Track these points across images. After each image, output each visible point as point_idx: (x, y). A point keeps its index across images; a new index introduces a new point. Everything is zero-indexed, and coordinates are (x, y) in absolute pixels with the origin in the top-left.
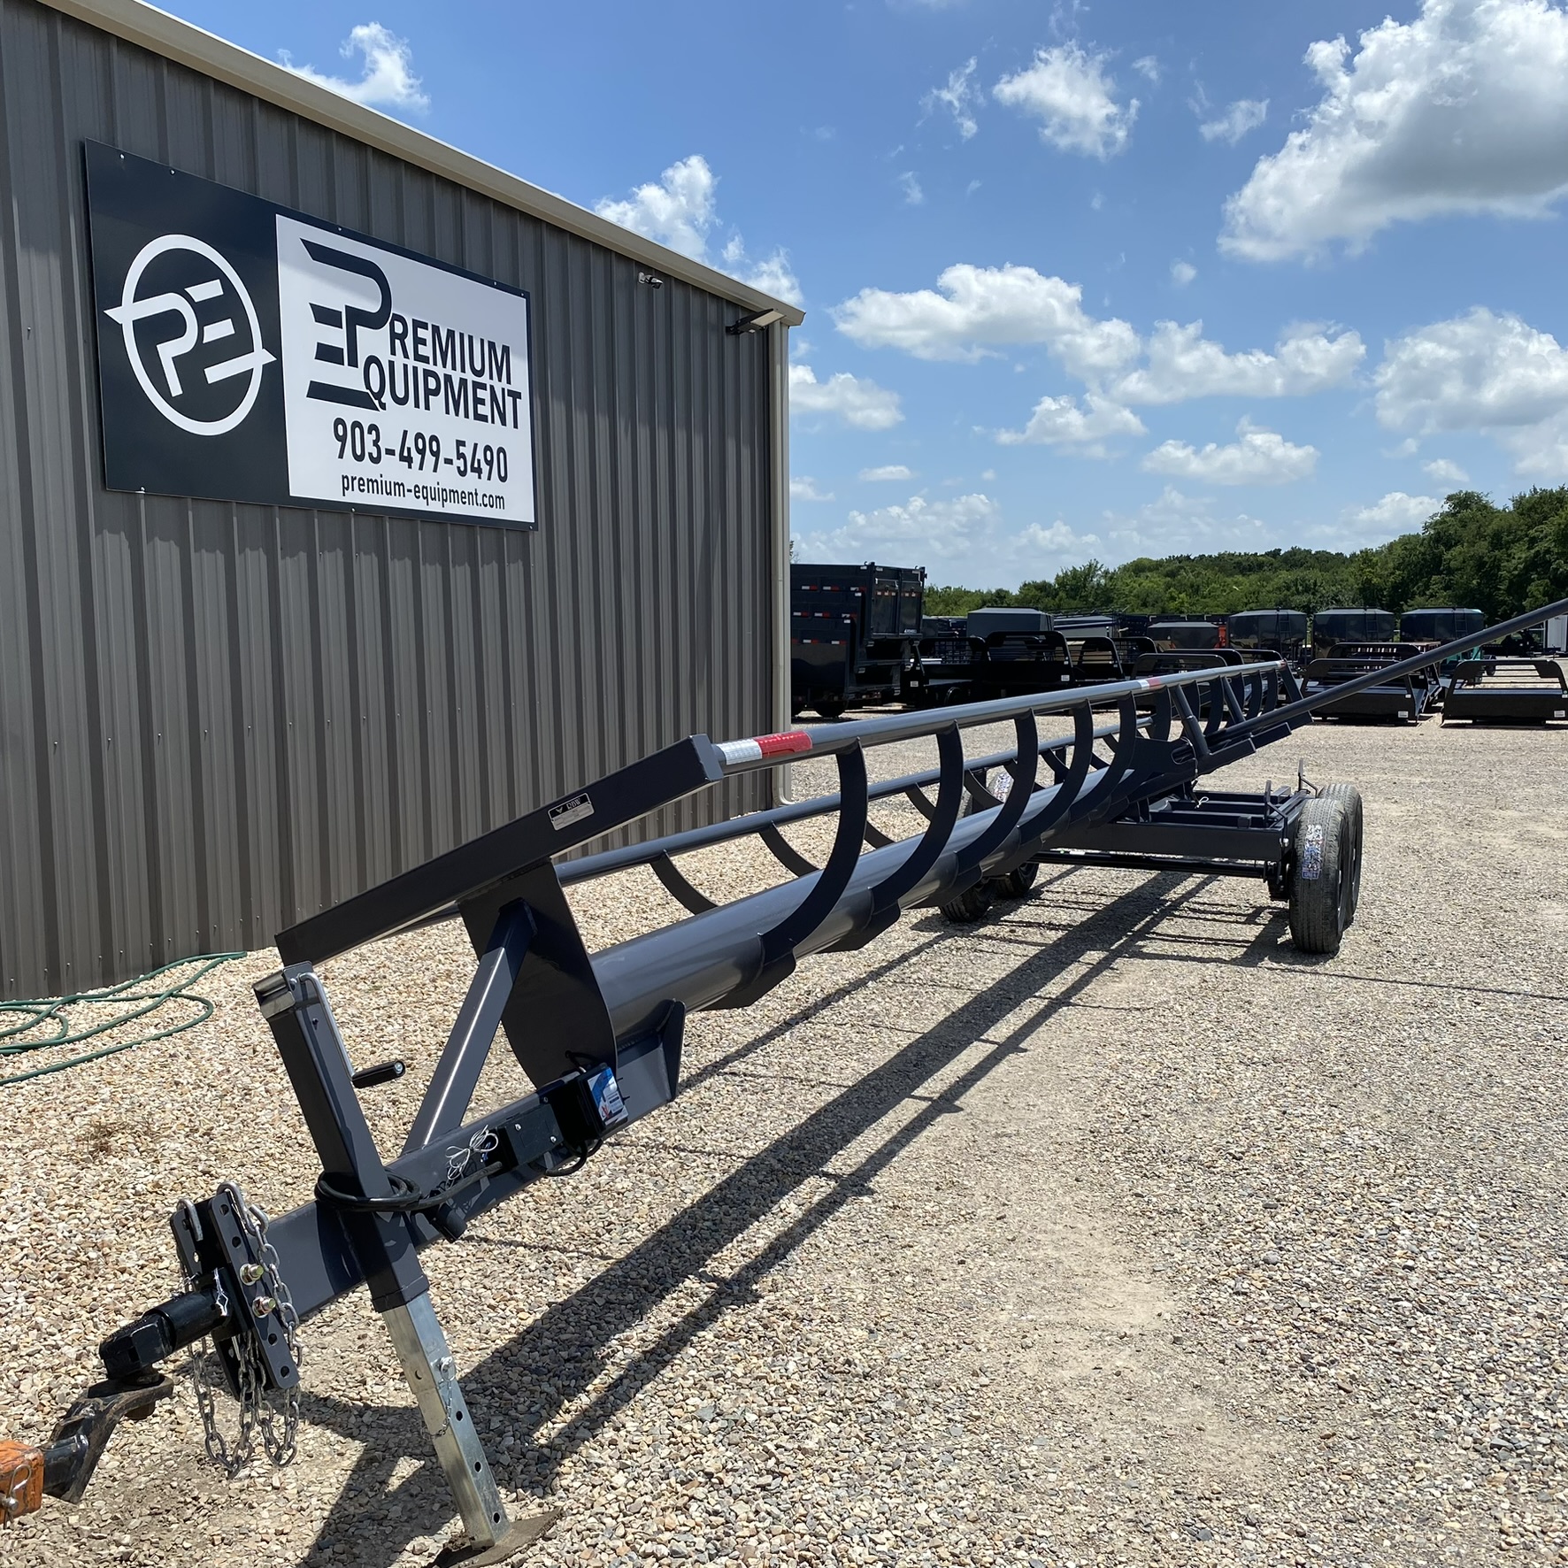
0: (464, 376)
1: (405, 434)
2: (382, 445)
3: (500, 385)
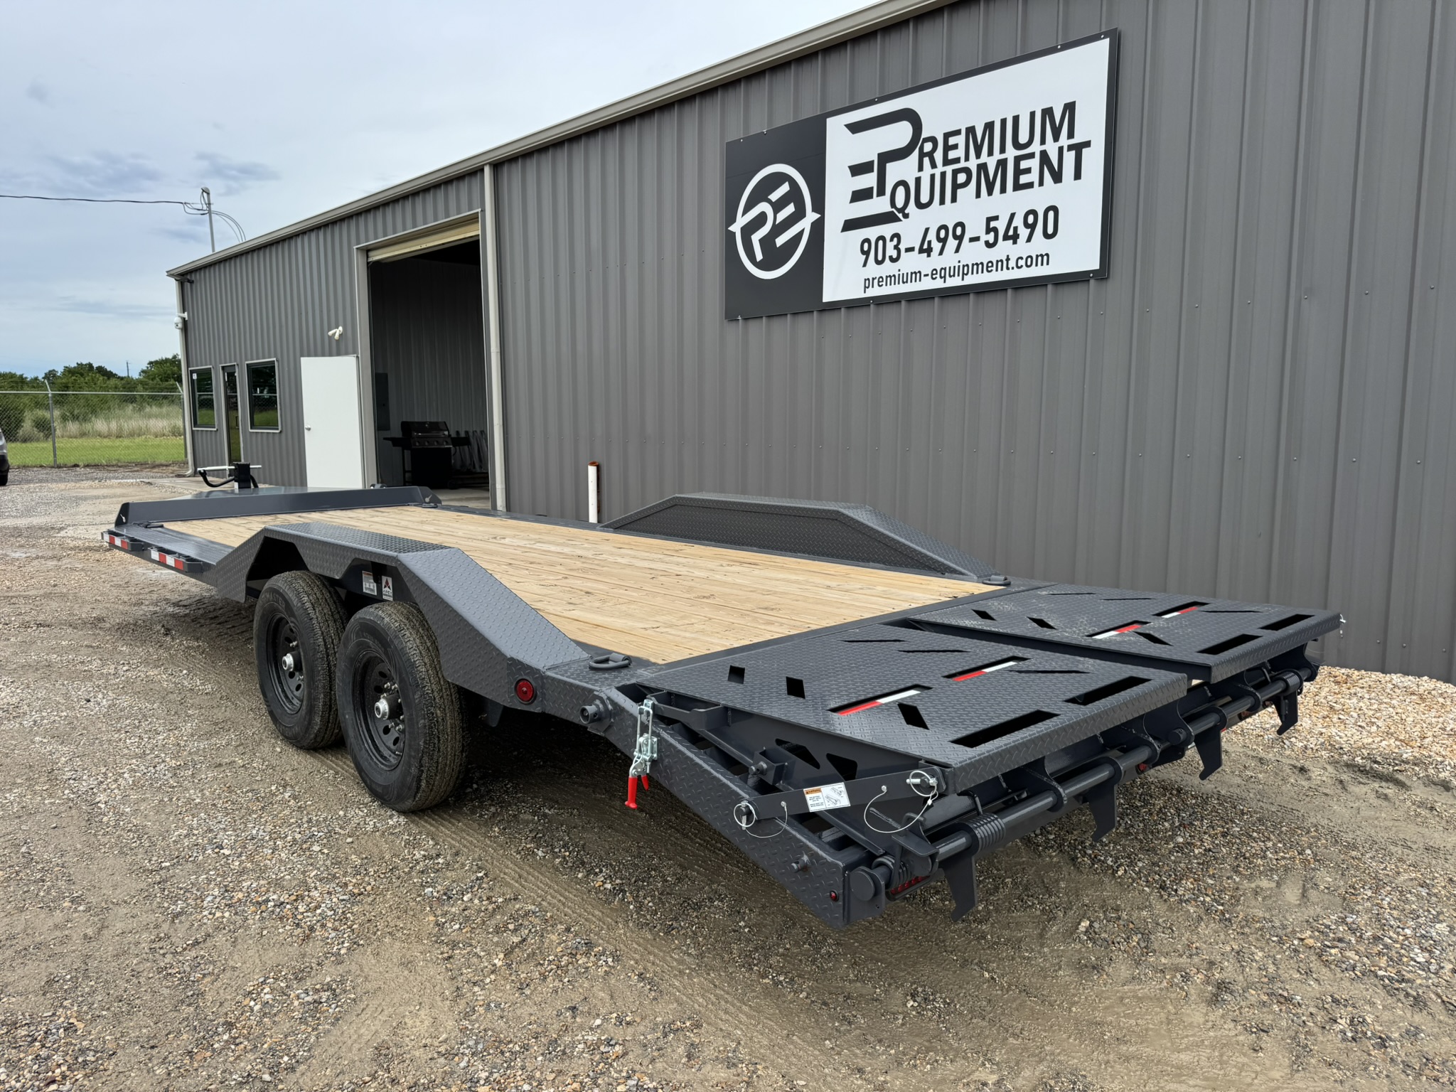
0: (1003, 156)
1: (927, 230)
2: (902, 247)
3: (1052, 148)
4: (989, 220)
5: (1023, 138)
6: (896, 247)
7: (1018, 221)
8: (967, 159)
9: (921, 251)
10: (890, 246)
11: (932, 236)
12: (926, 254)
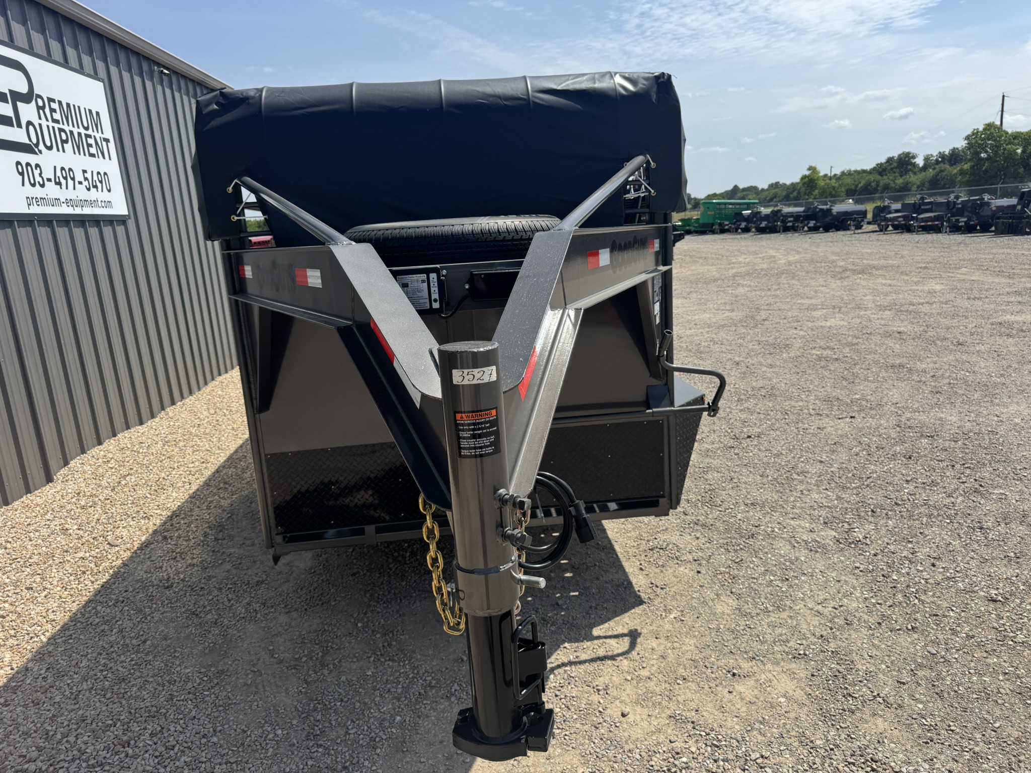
0: (79, 130)
1: (55, 167)
2: (45, 176)
3: (98, 136)
4: (84, 171)
5: (86, 125)
6: (40, 175)
7: (95, 178)
8: (63, 124)
9: (56, 183)
10: (37, 172)
11: (59, 173)
12: (59, 186)
